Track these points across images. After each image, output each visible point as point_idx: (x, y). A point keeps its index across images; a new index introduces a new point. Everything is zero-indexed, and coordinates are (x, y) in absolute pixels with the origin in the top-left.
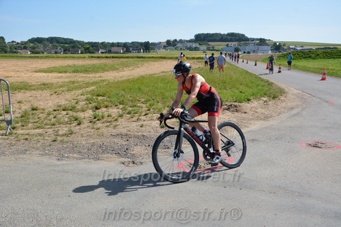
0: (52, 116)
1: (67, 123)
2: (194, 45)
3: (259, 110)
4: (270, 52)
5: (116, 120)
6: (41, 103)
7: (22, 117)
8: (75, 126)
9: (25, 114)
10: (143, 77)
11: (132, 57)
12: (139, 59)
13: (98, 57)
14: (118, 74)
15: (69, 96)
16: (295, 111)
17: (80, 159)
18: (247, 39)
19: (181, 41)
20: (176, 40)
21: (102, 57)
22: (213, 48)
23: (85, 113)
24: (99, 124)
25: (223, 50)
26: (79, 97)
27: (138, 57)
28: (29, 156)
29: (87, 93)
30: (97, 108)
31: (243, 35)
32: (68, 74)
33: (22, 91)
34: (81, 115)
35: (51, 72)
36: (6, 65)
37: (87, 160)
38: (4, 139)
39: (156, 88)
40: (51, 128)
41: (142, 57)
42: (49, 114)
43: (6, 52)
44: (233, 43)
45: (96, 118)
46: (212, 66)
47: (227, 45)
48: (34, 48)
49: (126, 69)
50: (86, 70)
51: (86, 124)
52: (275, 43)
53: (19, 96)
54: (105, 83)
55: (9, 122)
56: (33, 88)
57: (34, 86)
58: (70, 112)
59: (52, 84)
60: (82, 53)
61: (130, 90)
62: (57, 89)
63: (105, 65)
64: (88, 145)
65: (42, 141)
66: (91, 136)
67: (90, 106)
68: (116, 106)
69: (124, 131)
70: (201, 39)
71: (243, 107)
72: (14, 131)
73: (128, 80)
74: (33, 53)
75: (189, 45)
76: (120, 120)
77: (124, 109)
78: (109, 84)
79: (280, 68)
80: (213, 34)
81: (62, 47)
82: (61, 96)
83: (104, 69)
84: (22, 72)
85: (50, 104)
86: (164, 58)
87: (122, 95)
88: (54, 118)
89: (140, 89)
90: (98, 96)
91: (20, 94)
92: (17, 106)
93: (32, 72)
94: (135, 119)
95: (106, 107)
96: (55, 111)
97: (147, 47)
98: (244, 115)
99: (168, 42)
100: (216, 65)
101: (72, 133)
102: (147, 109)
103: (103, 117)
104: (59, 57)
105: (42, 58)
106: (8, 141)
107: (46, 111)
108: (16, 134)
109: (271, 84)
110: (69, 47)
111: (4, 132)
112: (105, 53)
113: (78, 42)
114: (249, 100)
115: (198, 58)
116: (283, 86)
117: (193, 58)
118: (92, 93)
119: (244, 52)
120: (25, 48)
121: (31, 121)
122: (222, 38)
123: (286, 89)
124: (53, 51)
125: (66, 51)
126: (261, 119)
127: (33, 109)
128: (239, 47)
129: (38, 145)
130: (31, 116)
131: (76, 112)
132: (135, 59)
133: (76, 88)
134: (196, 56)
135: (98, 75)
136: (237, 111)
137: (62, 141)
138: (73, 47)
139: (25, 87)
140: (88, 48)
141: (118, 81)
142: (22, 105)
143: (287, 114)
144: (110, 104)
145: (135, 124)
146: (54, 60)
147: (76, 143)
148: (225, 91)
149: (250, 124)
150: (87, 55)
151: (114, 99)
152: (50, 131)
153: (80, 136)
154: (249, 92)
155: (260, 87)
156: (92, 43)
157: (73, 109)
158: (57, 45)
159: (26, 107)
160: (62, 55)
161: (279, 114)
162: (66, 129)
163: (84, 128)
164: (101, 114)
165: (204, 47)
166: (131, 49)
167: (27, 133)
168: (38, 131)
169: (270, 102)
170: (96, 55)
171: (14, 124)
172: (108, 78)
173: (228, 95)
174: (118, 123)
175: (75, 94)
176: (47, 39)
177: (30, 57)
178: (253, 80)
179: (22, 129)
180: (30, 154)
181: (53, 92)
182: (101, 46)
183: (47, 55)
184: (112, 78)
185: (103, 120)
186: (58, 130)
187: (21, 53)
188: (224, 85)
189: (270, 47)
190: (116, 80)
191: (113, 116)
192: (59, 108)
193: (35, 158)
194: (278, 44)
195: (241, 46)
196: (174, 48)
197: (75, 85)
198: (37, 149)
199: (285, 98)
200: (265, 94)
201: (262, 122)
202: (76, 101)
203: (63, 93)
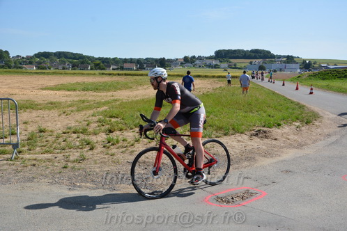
0: (61, 140)
1: (78, 147)
2: (214, 62)
3: (291, 137)
4: (299, 71)
5: (132, 145)
6: (49, 124)
7: (28, 139)
8: (87, 151)
9: (32, 136)
13: (110, 74)
14: (131, 93)
15: (79, 116)
16: (333, 139)
17: (94, 189)
18: (273, 56)
19: (200, 58)
20: (194, 57)
21: (114, 74)
22: (235, 65)
23: (97, 136)
24: (113, 150)
25: (245, 68)
26: (90, 118)
28: (37, 184)
29: (99, 114)
30: (111, 131)
31: (269, 52)
32: (78, 92)
33: (28, 110)
34: (93, 139)
35: (59, 89)
36: (10, 81)
37: (101, 190)
38: (10, 165)
40: (61, 153)
42: (58, 137)
43: (10, 68)
44: (257, 61)
45: (110, 143)
47: (251, 63)
48: (40, 63)
49: (140, 88)
50: (97, 88)
51: (99, 149)
52: (305, 61)
53: (24, 116)
54: (118, 103)
55: (15, 146)
56: (39, 107)
57: (40, 104)
58: (81, 135)
59: (60, 103)
60: (91, 69)
62: (66, 109)
63: (118, 83)
64: (101, 173)
65: (51, 168)
66: (104, 163)
67: (103, 128)
68: (131, 129)
70: (222, 55)
71: (274, 132)
72: (21, 156)
73: (143, 100)
74: (39, 68)
75: (208, 62)
76: (136, 144)
78: (123, 105)
79: (312, 89)
80: (235, 51)
81: (70, 62)
82: (70, 117)
83: (115, 87)
84: (28, 89)
85: (59, 126)
86: (181, 76)
87: (137, 117)
88: (64, 141)
90: (111, 117)
91: (26, 113)
92: (23, 128)
93: (38, 89)
95: (121, 130)
96: (64, 133)
97: (163, 63)
98: (274, 142)
99: (186, 59)
101: (84, 159)
103: (118, 142)
104: (67, 74)
105: (48, 74)
106: (13, 167)
107: (55, 134)
108: (22, 159)
109: (302, 107)
110: (78, 62)
111: (9, 156)
112: (117, 69)
113: (88, 57)
114: (279, 125)
115: (219, 77)
116: (316, 109)
117: (213, 77)
118: (104, 114)
120: (31, 63)
121: (39, 144)
122: (245, 54)
123: (320, 113)
124: (61, 67)
125: (74, 67)
126: (294, 147)
128: (264, 65)
130: (38, 139)
131: (88, 135)
133: (87, 108)
134: (216, 75)
135: (110, 94)
136: (266, 137)
137: (73, 168)
138: (82, 63)
139: (31, 106)
140: (99, 64)
141: (132, 102)
142: (28, 126)
143: (323, 142)
144: (124, 127)
146: (62, 76)
147: (88, 170)
148: (251, 114)
149: (282, 152)
150: (97, 72)
151: (129, 121)
152: (60, 156)
153: (93, 162)
154: (278, 115)
155: (291, 111)
156: (102, 58)
157: (84, 131)
158: (65, 60)
159: (32, 128)
160: (70, 71)
161: (315, 141)
162: (78, 154)
163: (97, 154)
164: (115, 138)
165: (225, 65)
166: (145, 66)
167: (34, 158)
168: (46, 156)
169: (303, 128)
170: (107, 72)
171: (20, 148)
172: (121, 98)
173: (255, 119)
174: (134, 149)
175: (85, 115)
176: (54, 53)
177: (36, 73)
178: (282, 103)
179: (29, 154)
180: (38, 182)
181: (62, 112)
182: (113, 62)
183: (54, 71)
184: (126, 98)
185: (118, 145)
186: (69, 155)
187: (26, 69)
188: (249, 107)
189: (299, 65)
190: (130, 100)
191: (129, 141)
192: (69, 130)
193: (43, 186)
194: (307, 62)
195: (266, 63)
196: (192, 66)
197: (86, 104)
198: (46, 177)
199: (320, 124)
200: (297, 119)
201: (296, 150)
202: (87, 123)
203: (72, 114)
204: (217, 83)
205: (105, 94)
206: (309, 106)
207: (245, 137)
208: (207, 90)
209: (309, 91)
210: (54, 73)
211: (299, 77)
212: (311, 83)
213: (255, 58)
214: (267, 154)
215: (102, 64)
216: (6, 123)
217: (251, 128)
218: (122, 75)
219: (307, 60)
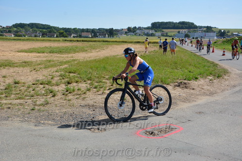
0: (31, 89)
1: (44, 95)
2: (151, 32)
3: (205, 87)
4: (216, 38)
5: (85, 93)
6: (22, 78)
7: (6, 89)
8: (50, 98)
9: (9, 87)
10: (107, 58)
11: (99, 41)
12: (104, 43)
13: (71, 41)
14: (86, 55)
15: (46, 72)
16: (237, 89)
17: (54, 125)
18: (196, 27)
19: (140, 28)
20: (135, 27)
21: (74, 41)
22: (167, 34)
23: (59, 86)
24: (70, 97)
25: (175, 36)
26: (54, 73)
27: (103, 41)
29: (61, 70)
30: (69, 83)
31: (193, 24)
32: (46, 54)
33: (7, 68)
34: (56, 88)
35: (32, 52)
39: (119, 67)
40: (30, 99)
41: (107, 41)
42: (29, 87)
44: (184, 30)
45: (68, 91)
47: (179, 32)
48: (17, 32)
49: (93, 51)
50: (60, 51)
51: (59, 96)
52: (220, 30)
53: (3, 71)
54: (76, 62)
56: (16, 65)
57: (16, 63)
58: (46, 86)
59: (32, 62)
60: (57, 37)
61: (97, 68)
62: (36, 67)
63: (77, 47)
64: (60, 114)
65: (22, 110)
66: (63, 106)
67: (63, 81)
68: (85, 81)
69: (91, 103)
70: (156, 26)
71: (191, 84)
73: (95, 60)
74: (16, 36)
75: (146, 31)
76: (88, 93)
77: (91, 84)
78: (79, 63)
79: (224, 52)
80: (167, 23)
81: (41, 31)
82: (39, 72)
83: (75, 50)
84: (7, 51)
85: (30, 78)
86: (126, 42)
87: (90, 73)
88: (33, 90)
89: (104, 68)
90: (70, 72)
91: (5, 70)
92: (2, 80)
93: (15, 52)
94: (100, 93)
95: (77, 82)
96: (34, 84)
97: (111, 32)
98: (192, 91)
99: (129, 29)
100: (168, 49)
101: (47, 104)
102: (111, 84)
103: (74, 91)
104: (38, 40)
105: (23, 40)
107: (27, 85)
109: (215, 65)
110: (47, 31)
112: (77, 37)
113: (54, 28)
114: (196, 78)
115: (154, 43)
116: (226, 67)
118: (65, 70)
120: (10, 32)
121: (14, 92)
122: (174, 25)
123: (229, 70)
124: (33, 35)
125: (44, 35)
126: (207, 95)
127: (16, 83)
128: (189, 34)
130: (13, 89)
131: (52, 86)
132: (101, 43)
133: (52, 66)
134: (152, 41)
135: (70, 55)
136: (186, 87)
137: (39, 110)
138: (50, 32)
139: (9, 64)
140: (62, 33)
141: (87, 61)
142: (6, 79)
143: (230, 91)
144: (80, 80)
145: (100, 97)
146: (34, 42)
147: (50, 112)
148: (176, 71)
149: (198, 98)
150: (61, 39)
151: (83, 76)
152: (30, 101)
153: (54, 106)
154: (198, 71)
155: (207, 68)
156: (65, 28)
157: (49, 83)
158: (37, 29)
159: (9, 81)
160: (40, 38)
161: (223, 90)
162: (43, 100)
163: (58, 99)
164: (72, 88)
165: (159, 34)
166: (98, 34)
167: (10, 103)
168: (18, 101)
169: (215, 81)
170: (68, 39)
172: (78, 58)
173: (179, 74)
174: (86, 96)
175: (51, 71)
176: (28, 24)
177: (14, 39)
178: (200, 62)
179: (6, 100)
180: (12, 120)
181: (33, 69)
182: (73, 31)
183: (28, 38)
184: (82, 58)
185: (74, 93)
187: (6, 36)
188: (175, 65)
189: (215, 33)
190: (85, 60)
191: (82, 90)
192: (37, 82)
193: (16, 123)
194: (222, 31)
195: (190, 32)
196: (134, 34)
197: (51, 63)
198: (18, 116)
199: (228, 78)
200: (211, 74)
201: (208, 97)
202: (51, 77)
203: (41, 70)
204: (152, 48)
205: (67, 55)
209: (222, 53)
210: (28, 39)
211: (215, 42)
212: (224, 47)
213: (182, 28)
214: (186, 100)
215: (65, 33)
217: (175, 81)
218: (80, 41)
219: (223, 29)
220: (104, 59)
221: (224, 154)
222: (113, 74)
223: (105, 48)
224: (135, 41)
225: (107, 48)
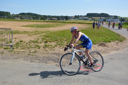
0: (28, 45)
1: (34, 48)
2: (86, 18)
3: (114, 46)
4: (119, 22)
5: (54, 47)
6: (24, 39)
7: (16, 44)
8: (37, 49)
9: (18, 43)
10: (65, 30)
11: (61, 22)
12: (63, 23)
13: (47, 22)
14: (54, 29)
15: (35, 37)
17: (39, 63)
18: (109, 16)
19: (81, 16)
20: (79, 16)
21: (48, 22)
22: (94, 19)
24: (47, 49)
25: (98, 20)
26: (39, 37)
27: (63, 22)
28: (19, 60)
29: (42, 36)
30: (46, 42)
31: (108, 14)
32: (35, 28)
33: (16, 34)
34: (40, 45)
35: (28, 27)
36: (10, 23)
37: (42, 63)
38: (9, 53)
40: (28, 49)
41: (64, 22)
42: (27, 44)
43: (10, 18)
44: (103, 17)
45: (46, 46)
46: (94, 27)
47: (100, 18)
48: (21, 17)
49: (58, 27)
50: (42, 27)
51: (42, 48)
53: (15, 36)
54: (49, 32)
55: (12, 46)
56: (21, 33)
57: (21, 32)
58: (35, 43)
59: (28, 32)
60: (40, 20)
62: (30, 34)
63: (50, 25)
64: (42, 57)
65: (24, 55)
66: (44, 53)
67: (43, 41)
68: (54, 42)
69: (57, 52)
70: (89, 15)
71: (107, 44)
72: (13, 50)
73: (59, 31)
74: (21, 19)
75: (84, 18)
76: (56, 47)
77: (57, 43)
78: (51, 33)
80: (94, 14)
81: (32, 17)
82: (31, 37)
83: (49, 26)
84: (17, 26)
85: (28, 39)
86: (74, 23)
87: (56, 37)
88: (29, 45)
89: (63, 35)
90: (47, 37)
92: (15, 40)
93: (20, 26)
94: (62, 47)
95: (50, 42)
96: (29, 42)
97: (67, 18)
98: (107, 48)
99: (76, 16)
101: (36, 52)
102: (67, 43)
103: (49, 46)
104: (31, 21)
105: (24, 21)
106: (11, 54)
107: (26, 43)
108: (14, 51)
109: (119, 35)
110: (35, 17)
111: (9, 50)
112: (50, 20)
113: (39, 15)
114: (110, 42)
115: (88, 23)
116: (125, 36)
117: (86, 23)
118: (44, 36)
119: (108, 21)
120: (18, 17)
121: (20, 46)
122: (98, 15)
123: (126, 38)
124: (29, 18)
125: (34, 18)
126: (115, 50)
127: (21, 41)
128: (105, 19)
129: (23, 56)
130: (20, 44)
131: (38, 43)
132: (62, 23)
133: (38, 34)
134: (87, 23)
135: (46, 29)
136: (104, 46)
137: (32, 55)
138: (37, 17)
139: (17, 32)
140: (43, 18)
141: (55, 32)
142: (16, 39)
143: (127, 48)
144: (51, 41)
145: (62, 49)
146: (29, 22)
147: (37, 56)
148: (99, 37)
149: (110, 52)
150: (42, 21)
151: (53, 39)
152: (27, 50)
153: (39, 53)
154: (110, 38)
155: (115, 37)
156: (44, 16)
157: (36, 42)
159: (18, 40)
161: (123, 48)
162: (34, 50)
163: (41, 50)
164: (48, 44)
165: (90, 19)
166: (60, 19)
167: (18, 51)
168: (22, 50)
169: (119, 43)
171: (13, 47)
173: (101, 39)
174: (55, 49)
175: (37, 36)
176: (26, 13)
177: (20, 20)
178: (112, 33)
179: (16, 49)
180: (19, 59)
182: (48, 17)
183: (26, 20)
184: (52, 30)
185: (49, 47)
186: (31, 50)
187: (16, 19)
188: (99, 35)
189: (119, 19)
190: (54, 31)
191: (53, 46)
192: (31, 41)
193: (21, 61)
194: (123, 18)
195: (106, 19)
196: (78, 19)
197: (38, 32)
198: (22, 57)
199: (126, 42)
200: (117, 40)
201: (116, 51)
202: (38, 39)
203: (32, 36)
204: (87, 26)
205: (45, 29)
206: (122, 35)
207: (96, 46)
208: (83, 28)
210: (26, 21)
213: (102, 16)
214: (104, 52)
215: (44, 18)
216: (8, 38)
217: (99, 43)
218: (51, 22)
219: (123, 17)
220: (63, 31)
221: (124, 80)
222: (68, 38)
223: (63, 25)
224: (78, 22)
225: (65, 25)
